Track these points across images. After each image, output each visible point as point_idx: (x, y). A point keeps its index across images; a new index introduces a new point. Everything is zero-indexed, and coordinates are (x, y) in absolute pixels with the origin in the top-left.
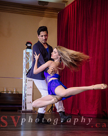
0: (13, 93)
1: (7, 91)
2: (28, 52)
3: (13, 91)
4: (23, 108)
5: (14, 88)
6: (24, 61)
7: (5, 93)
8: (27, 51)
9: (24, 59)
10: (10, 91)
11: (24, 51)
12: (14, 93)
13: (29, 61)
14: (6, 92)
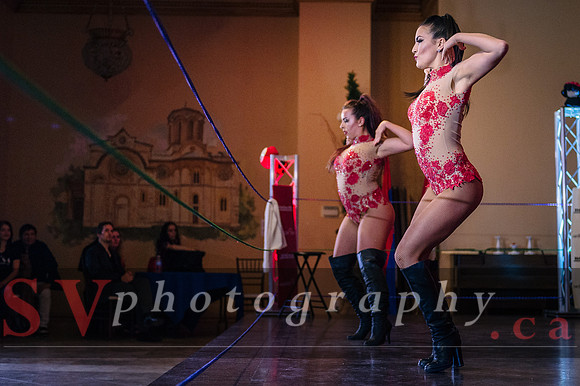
0: (526, 253)
1: (505, 249)
2: (572, 115)
3: (523, 246)
4: (561, 303)
5: (529, 238)
6: (559, 146)
7: (498, 253)
8: (566, 115)
9: (558, 142)
10: (513, 247)
11: (558, 116)
12: (530, 253)
13: (575, 146)
14: (500, 249)
